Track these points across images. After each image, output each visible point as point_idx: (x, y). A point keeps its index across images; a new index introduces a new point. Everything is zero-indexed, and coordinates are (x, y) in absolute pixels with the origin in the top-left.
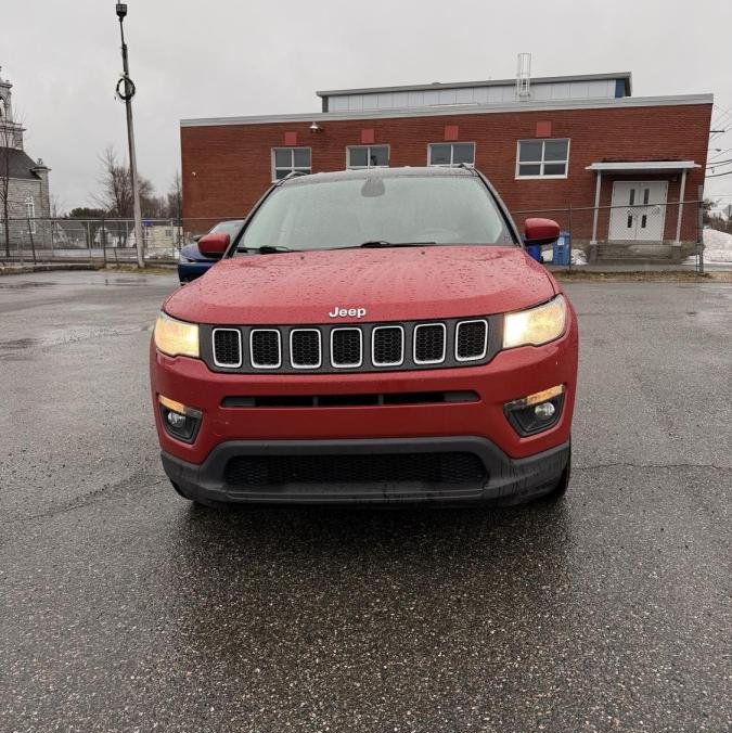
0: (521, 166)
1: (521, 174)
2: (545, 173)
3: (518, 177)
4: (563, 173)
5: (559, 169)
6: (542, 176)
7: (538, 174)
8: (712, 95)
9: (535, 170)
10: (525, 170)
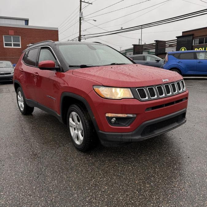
0: (5, 44)
1: (6, 46)
2: (14, 46)
3: (5, 47)
4: (19, 46)
5: (18, 45)
6: (13, 47)
7: (11, 46)
8: (58, 28)
9: (10, 45)
10: (6, 45)
